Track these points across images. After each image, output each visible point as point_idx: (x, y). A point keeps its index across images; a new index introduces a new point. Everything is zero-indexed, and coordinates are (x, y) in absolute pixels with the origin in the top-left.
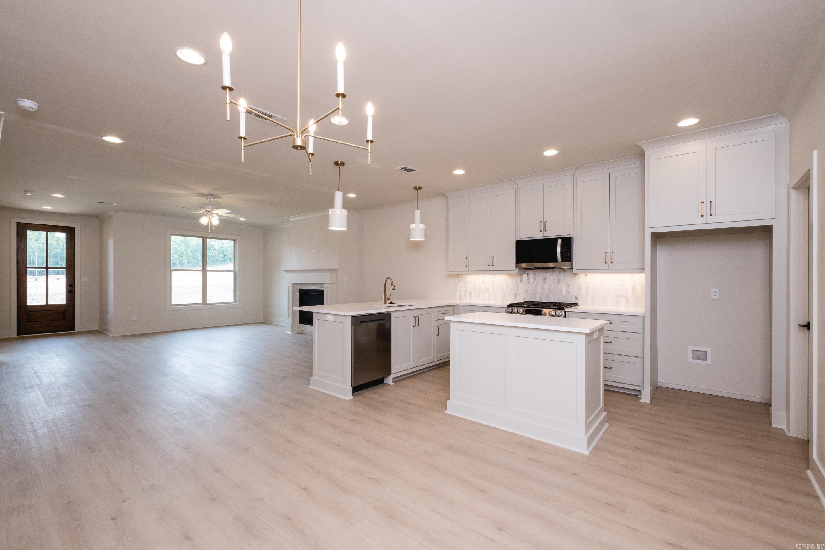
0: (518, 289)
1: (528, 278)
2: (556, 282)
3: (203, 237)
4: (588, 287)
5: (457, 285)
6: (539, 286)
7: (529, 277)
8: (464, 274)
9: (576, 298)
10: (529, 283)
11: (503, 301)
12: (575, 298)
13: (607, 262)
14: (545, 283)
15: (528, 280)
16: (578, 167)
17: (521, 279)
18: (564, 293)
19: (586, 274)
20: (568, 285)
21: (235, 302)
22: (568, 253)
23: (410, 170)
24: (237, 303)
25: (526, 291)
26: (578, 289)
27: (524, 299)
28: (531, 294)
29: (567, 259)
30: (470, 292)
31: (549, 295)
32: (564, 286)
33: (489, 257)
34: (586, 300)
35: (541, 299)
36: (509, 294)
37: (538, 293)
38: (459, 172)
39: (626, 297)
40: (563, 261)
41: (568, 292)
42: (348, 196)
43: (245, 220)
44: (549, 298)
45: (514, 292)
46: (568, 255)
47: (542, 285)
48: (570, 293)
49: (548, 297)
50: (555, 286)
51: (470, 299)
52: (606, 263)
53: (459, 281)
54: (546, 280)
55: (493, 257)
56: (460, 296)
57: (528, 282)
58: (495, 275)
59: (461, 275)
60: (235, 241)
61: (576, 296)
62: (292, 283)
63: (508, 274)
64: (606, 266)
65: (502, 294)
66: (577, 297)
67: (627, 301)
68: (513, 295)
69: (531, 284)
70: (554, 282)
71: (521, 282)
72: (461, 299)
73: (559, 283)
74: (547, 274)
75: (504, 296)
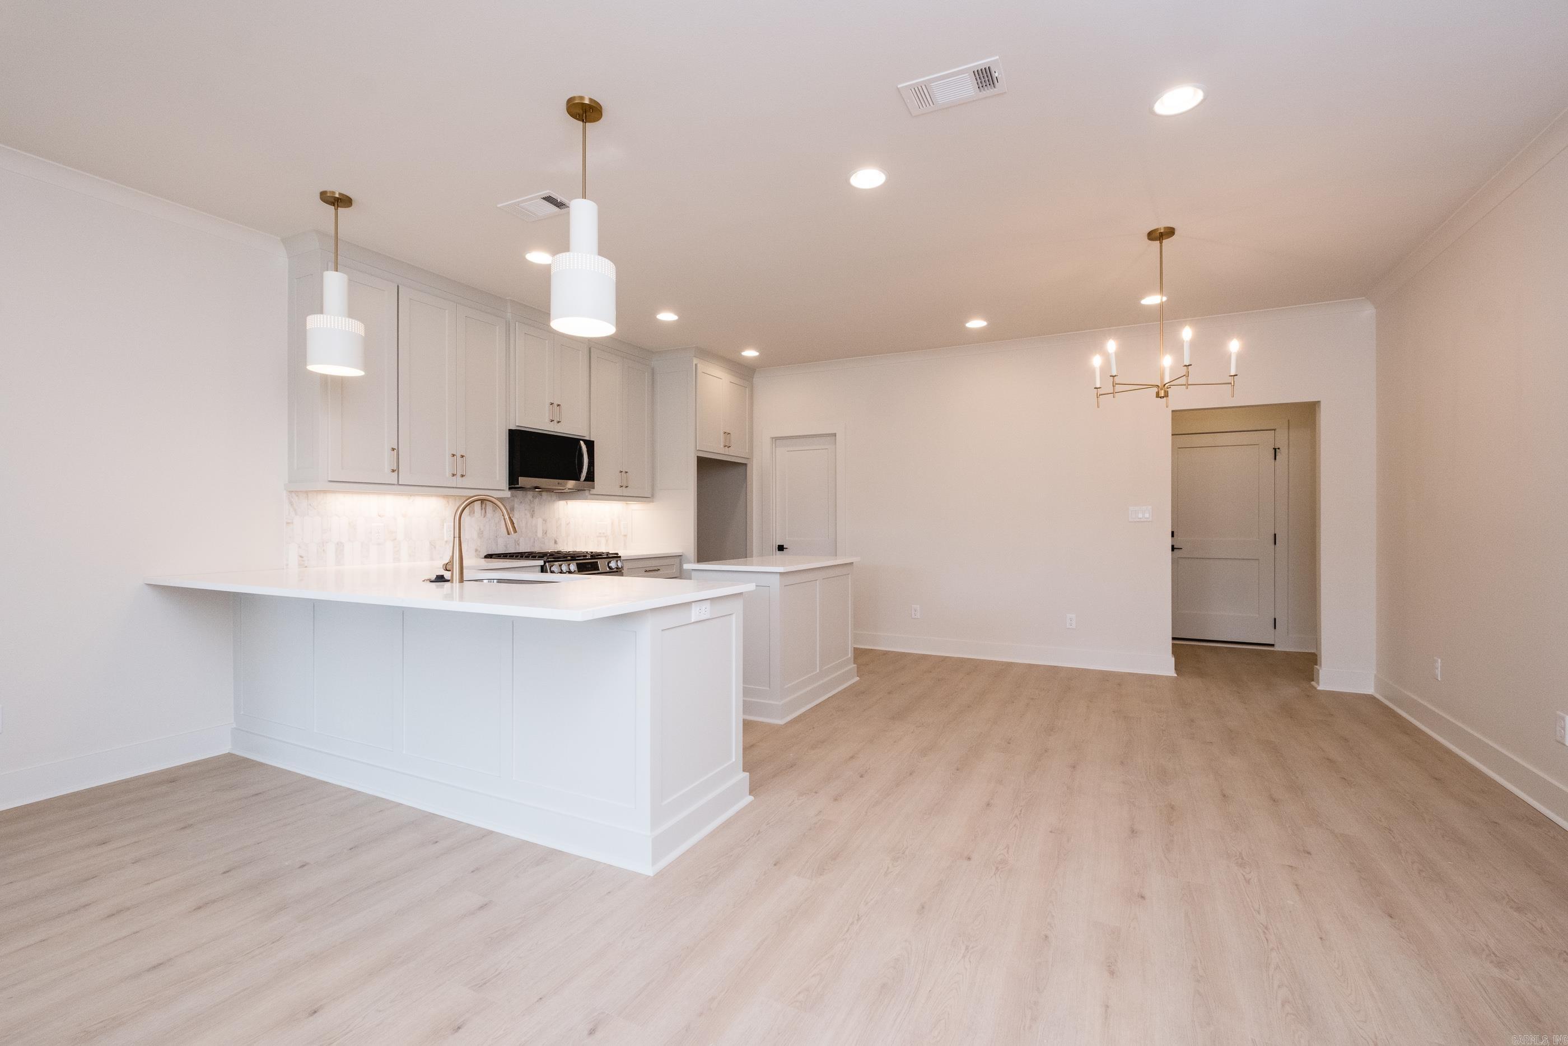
1: (484, 506)
2: (529, 515)
5: (288, 523)
9: (556, 542)
12: (553, 542)
15: (483, 510)
18: (540, 534)
20: (545, 520)
25: (481, 534)
26: (557, 527)
30: (340, 545)
32: (540, 521)
36: (446, 542)
37: (500, 537)
39: (606, 537)
40: (585, 478)
41: (545, 533)
44: (518, 544)
48: (548, 533)
54: (513, 511)
57: (483, 516)
63: (443, 497)
64: (619, 492)
66: (557, 540)
69: (490, 520)
70: (526, 515)
71: (469, 515)
72: (306, 567)
73: (532, 516)
74: (516, 500)
75: (435, 547)
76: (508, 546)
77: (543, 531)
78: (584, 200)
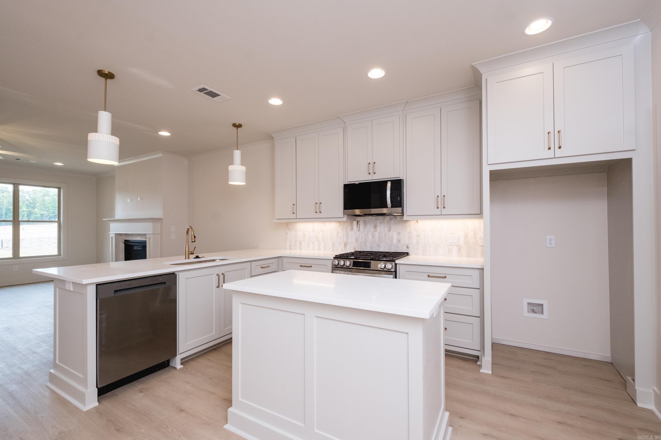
0: (348, 238)
1: (358, 225)
2: (387, 230)
3: (14, 184)
4: (419, 235)
5: (287, 234)
6: (370, 234)
7: (360, 225)
8: (294, 222)
9: (408, 247)
10: (359, 231)
11: (333, 251)
12: (406, 247)
13: (439, 206)
14: (376, 231)
15: (358, 228)
16: (408, 101)
17: (351, 227)
18: (395, 241)
19: (417, 221)
20: (399, 233)
21: (59, 254)
22: (399, 198)
23: (213, 95)
24: (62, 256)
25: (357, 240)
26: (409, 238)
27: (354, 248)
28: (362, 243)
29: (397, 204)
30: (300, 242)
31: (380, 244)
32: (395, 234)
33: (316, 203)
34: (417, 249)
35: (372, 248)
36: (339, 243)
37: (368, 242)
38: (275, 102)
39: (458, 246)
40: (393, 206)
41: (399, 241)
42: (160, 133)
43: (63, 165)
44: (380, 247)
45: (345, 241)
46: (399, 200)
47: (372, 233)
48: (401, 241)
49: (378, 246)
50: (385, 235)
51: (300, 249)
52: (438, 208)
53: (288, 229)
54: (376, 228)
55: (321, 203)
56: (290, 246)
58: (325, 223)
59: (291, 223)
60: (59, 188)
61: (407, 245)
62: (115, 234)
63: (338, 222)
64: (438, 212)
65: (332, 243)
66: (409, 246)
67: (459, 249)
68: (343, 245)
69: (362, 233)
70: (384, 230)
71: (351, 230)
72: (291, 249)
73: (389, 231)
74: (378, 221)
75: (334, 245)
76: (373, 248)
77: (397, 240)
78: (105, 112)
